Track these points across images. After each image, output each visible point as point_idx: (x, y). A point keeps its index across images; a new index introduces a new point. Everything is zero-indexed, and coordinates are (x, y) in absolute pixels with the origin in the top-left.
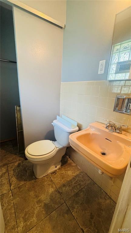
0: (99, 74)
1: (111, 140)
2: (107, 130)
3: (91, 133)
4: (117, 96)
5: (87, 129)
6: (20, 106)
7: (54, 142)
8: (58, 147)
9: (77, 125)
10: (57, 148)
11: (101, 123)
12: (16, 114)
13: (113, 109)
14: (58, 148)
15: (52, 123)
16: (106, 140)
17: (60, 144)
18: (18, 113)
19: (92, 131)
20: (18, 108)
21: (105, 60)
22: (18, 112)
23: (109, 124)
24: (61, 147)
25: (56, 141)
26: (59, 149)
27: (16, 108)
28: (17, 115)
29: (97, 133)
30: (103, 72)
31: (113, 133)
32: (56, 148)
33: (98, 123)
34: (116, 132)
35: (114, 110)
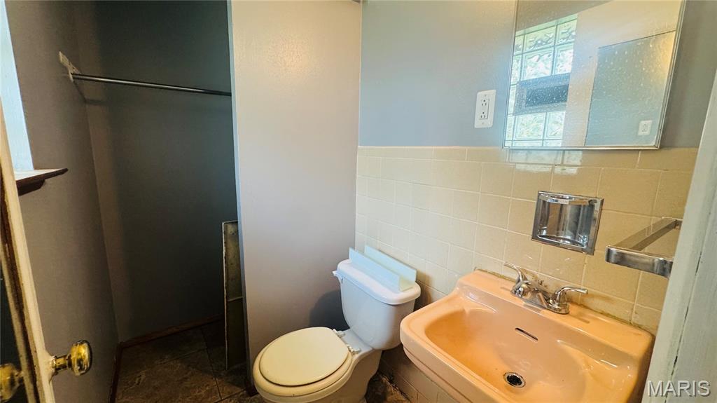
0: (476, 127)
1: (535, 336)
2: (520, 302)
3: (467, 310)
4: (540, 194)
5: (451, 295)
6: (237, 222)
7: (341, 333)
8: (358, 352)
9: (414, 280)
10: (353, 353)
11: (494, 274)
12: (224, 247)
13: (531, 232)
14: (357, 356)
15: (335, 269)
16: (518, 332)
17: (361, 339)
18: (231, 245)
19: (470, 303)
20: (231, 229)
21: (494, 91)
22: (229, 241)
23: (527, 284)
24: (365, 350)
25: (349, 328)
26: (361, 356)
27: (226, 228)
28: (227, 249)
29: (487, 310)
30: (489, 123)
31: (539, 311)
32: (350, 354)
33: (484, 273)
34: (549, 308)
35: (534, 237)
